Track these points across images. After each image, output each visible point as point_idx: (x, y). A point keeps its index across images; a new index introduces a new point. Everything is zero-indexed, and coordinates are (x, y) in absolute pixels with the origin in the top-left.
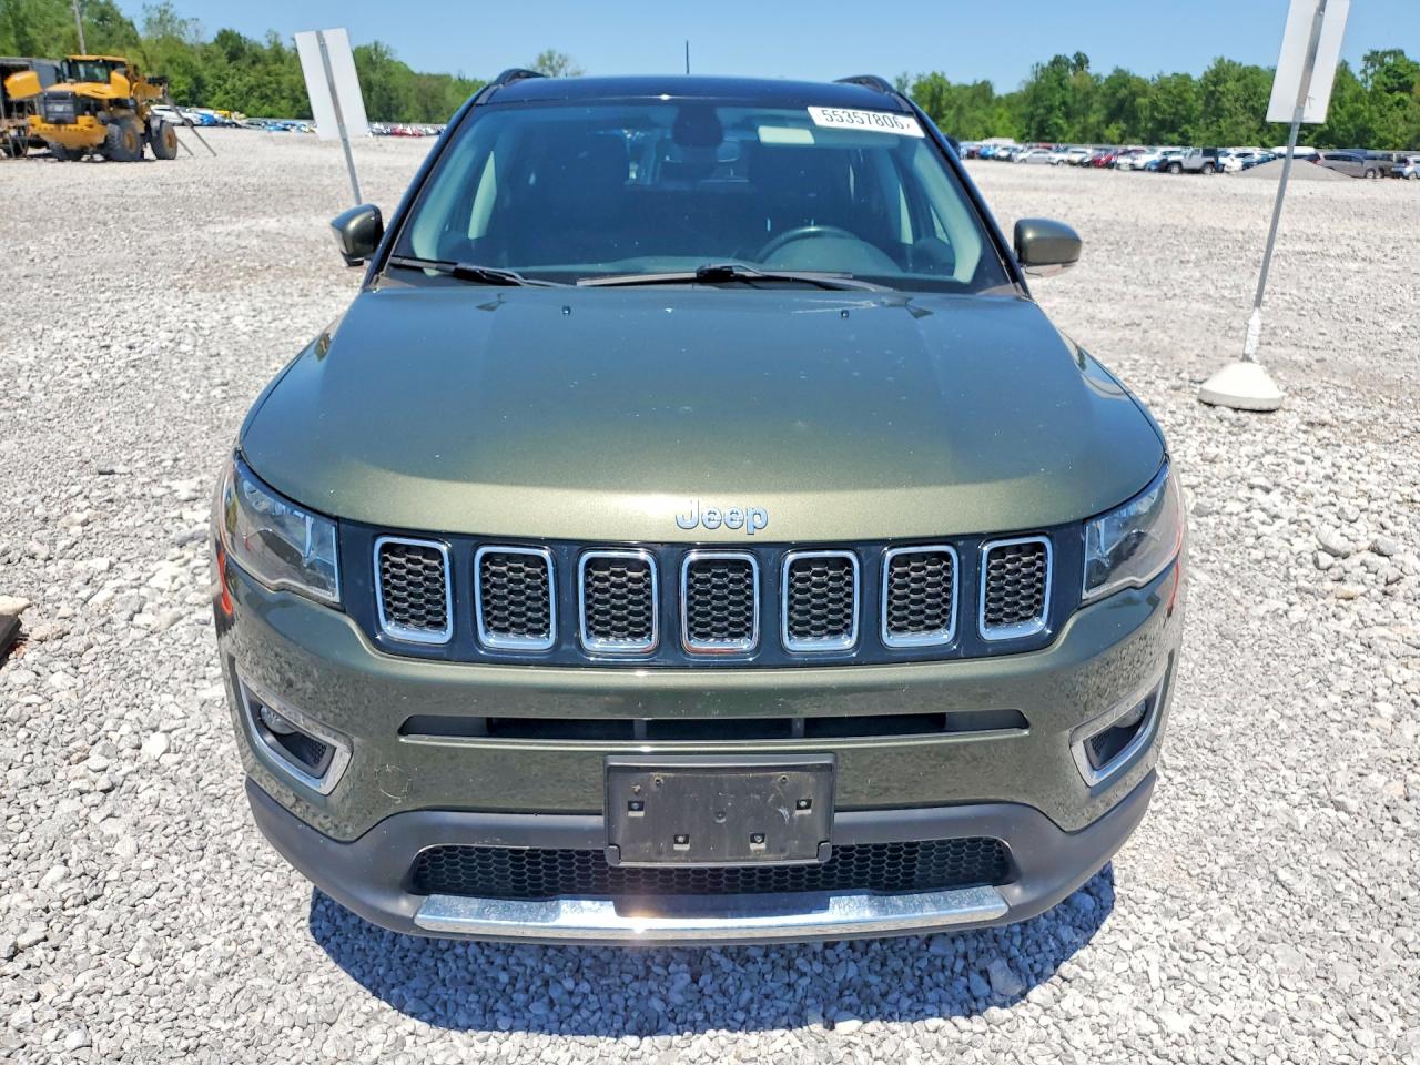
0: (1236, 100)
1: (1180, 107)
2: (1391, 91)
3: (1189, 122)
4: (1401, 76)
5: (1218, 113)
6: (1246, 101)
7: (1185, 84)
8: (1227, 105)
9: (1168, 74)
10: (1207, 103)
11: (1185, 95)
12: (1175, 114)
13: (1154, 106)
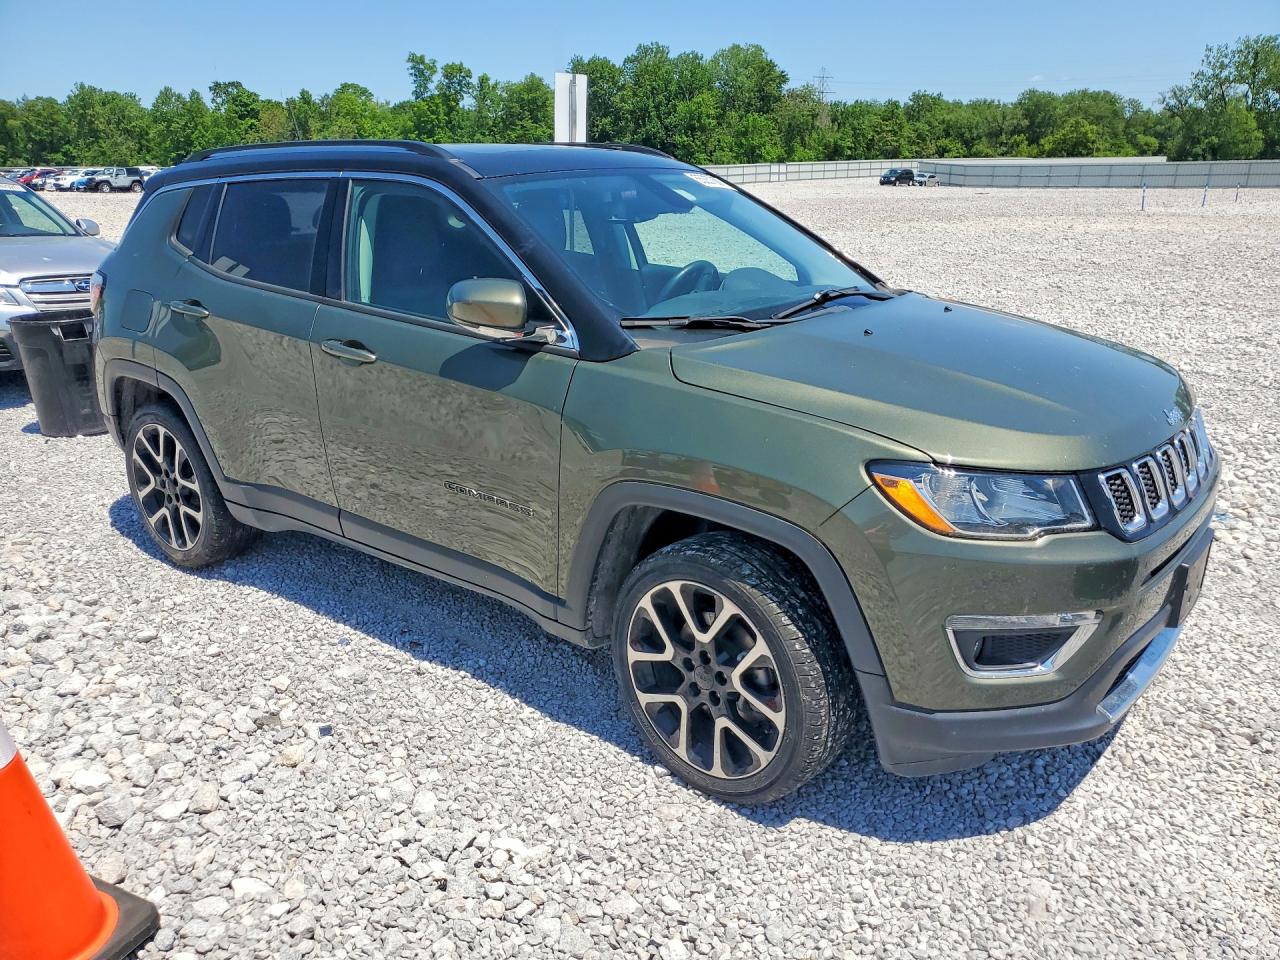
0: (109, 123)
1: (55, 128)
2: (242, 117)
3: (68, 142)
4: (246, 105)
5: (95, 134)
6: (118, 124)
7: (53, 107)
8: (101, 127)
9: (32, 97)
10: (80, 125)
11: (55, 117)
12: (51, 134)
13: (27, 127)
